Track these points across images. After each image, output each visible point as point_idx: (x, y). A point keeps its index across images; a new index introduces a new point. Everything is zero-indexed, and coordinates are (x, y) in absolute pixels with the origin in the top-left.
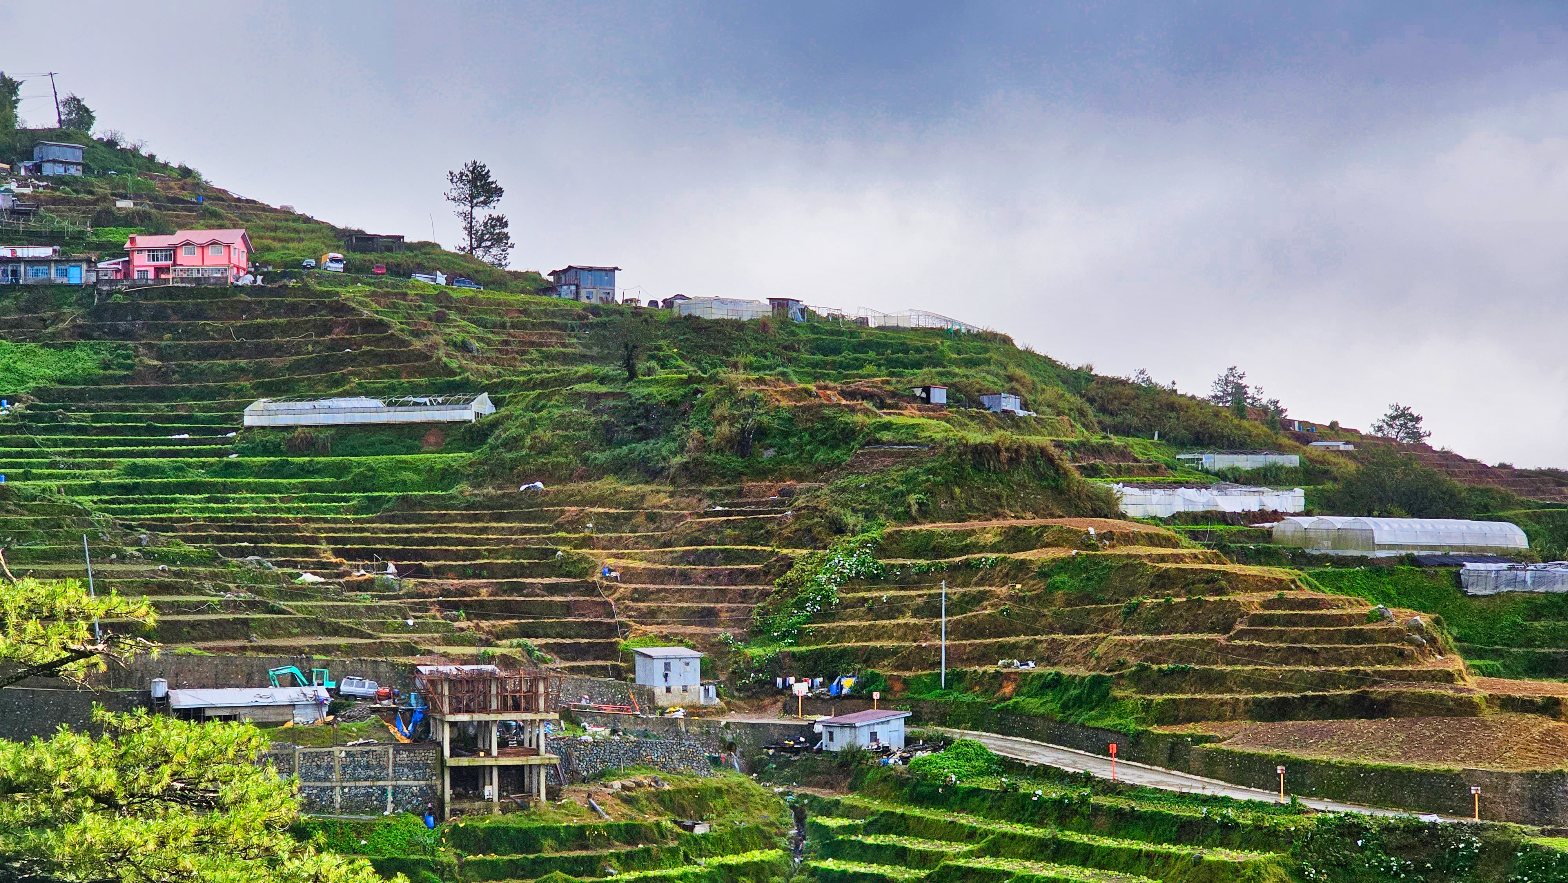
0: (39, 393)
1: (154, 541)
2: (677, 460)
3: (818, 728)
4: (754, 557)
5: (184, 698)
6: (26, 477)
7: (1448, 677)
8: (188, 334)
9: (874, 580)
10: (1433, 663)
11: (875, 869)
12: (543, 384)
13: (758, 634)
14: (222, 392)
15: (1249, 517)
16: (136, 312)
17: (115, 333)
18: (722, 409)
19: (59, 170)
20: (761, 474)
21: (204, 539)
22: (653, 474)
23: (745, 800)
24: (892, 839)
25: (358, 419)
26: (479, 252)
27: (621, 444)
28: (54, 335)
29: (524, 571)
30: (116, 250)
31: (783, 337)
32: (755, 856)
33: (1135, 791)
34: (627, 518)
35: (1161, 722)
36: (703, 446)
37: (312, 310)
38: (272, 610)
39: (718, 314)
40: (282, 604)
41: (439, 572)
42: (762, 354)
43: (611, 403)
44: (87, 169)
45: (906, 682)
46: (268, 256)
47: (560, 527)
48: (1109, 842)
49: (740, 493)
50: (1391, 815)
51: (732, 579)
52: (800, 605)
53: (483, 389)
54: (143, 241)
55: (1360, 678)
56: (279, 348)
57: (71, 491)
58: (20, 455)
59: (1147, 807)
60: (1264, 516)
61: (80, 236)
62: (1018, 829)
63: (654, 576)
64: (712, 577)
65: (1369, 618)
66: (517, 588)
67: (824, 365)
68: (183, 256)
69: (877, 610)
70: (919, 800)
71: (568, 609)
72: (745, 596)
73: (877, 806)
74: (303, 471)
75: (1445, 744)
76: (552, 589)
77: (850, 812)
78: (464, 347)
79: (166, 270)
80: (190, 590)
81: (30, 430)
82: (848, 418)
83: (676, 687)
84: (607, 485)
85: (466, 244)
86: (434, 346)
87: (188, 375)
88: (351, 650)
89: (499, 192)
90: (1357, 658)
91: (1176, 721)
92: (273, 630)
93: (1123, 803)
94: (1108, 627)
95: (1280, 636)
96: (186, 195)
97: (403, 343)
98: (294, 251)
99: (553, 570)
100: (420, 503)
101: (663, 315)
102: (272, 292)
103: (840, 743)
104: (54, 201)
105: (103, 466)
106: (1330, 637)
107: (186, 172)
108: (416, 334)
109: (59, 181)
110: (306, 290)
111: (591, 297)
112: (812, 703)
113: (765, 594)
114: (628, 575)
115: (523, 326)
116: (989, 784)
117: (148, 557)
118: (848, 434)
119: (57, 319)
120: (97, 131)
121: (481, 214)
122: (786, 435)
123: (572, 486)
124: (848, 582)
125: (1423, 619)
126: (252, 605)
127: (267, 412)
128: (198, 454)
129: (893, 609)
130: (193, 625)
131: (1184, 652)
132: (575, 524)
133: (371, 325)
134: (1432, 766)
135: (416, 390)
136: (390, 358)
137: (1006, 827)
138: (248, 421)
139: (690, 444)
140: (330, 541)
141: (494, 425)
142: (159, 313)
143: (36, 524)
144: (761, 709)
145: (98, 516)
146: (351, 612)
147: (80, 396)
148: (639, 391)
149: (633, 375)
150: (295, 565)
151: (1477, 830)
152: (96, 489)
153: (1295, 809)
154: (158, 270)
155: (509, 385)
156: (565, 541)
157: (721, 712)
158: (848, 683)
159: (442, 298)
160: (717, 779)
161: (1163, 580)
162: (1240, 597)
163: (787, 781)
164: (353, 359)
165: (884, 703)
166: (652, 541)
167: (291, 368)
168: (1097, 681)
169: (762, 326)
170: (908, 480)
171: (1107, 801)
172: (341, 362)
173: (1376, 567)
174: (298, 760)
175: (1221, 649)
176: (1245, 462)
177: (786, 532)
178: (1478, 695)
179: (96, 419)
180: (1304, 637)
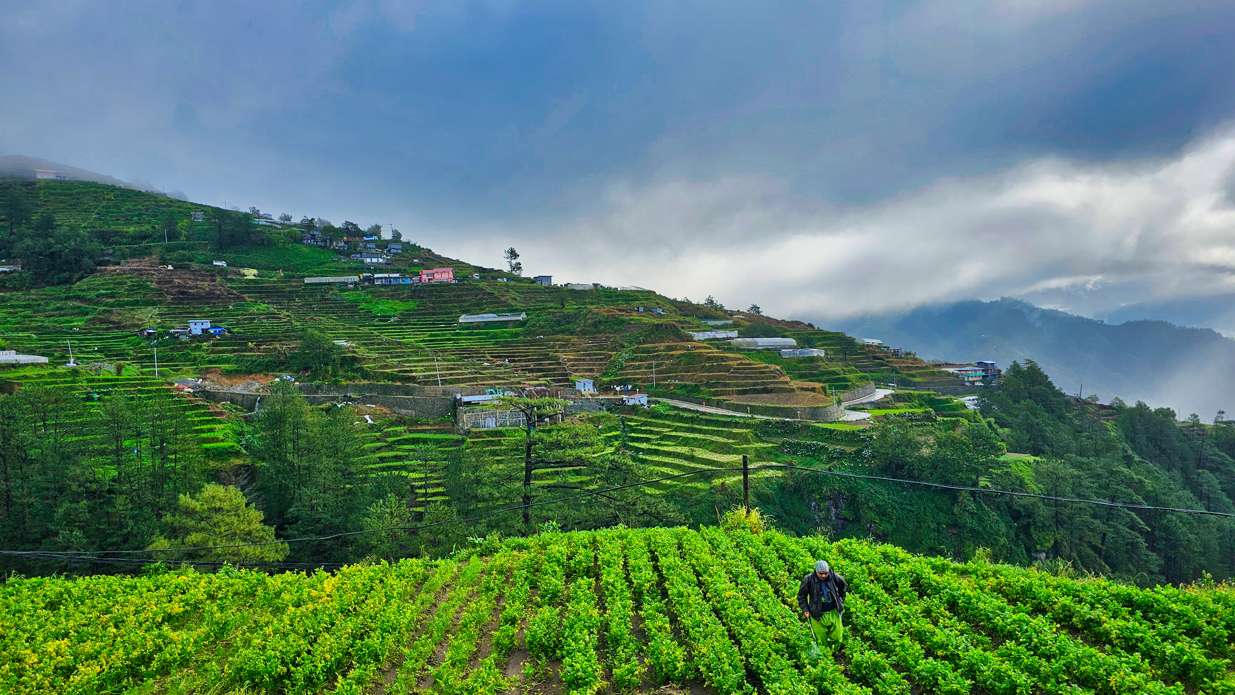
0: (401, 314)
1: (443, 355)
2: (578, 329)
3: (624, 399)
4: (601, 354)
5: (466, 399)
6: (404, 338)
7: (787, 383)
8: (440, 297)
9: (633, 360)
10: (782, 379)
11: (645, 436)
12: (539, 309)
13: (605, 375)
14: (451, 313)
15: (724, 339)
16: (425, 291)
17: (419, 297)
18: (589, 316)
19: (395, 251)
20: (600, 333)
21: (455, 354)
22: (572, 334)
23: (609, 419)
24: (648, 428)
25: (490, 320)
26: (514, 272)
27: (563, 325)
28: (403, 298)
29: (541, 360)
30: (417, 274)
31: (597, 294)
32: (614, 433)
33: (711, 414)
34: (567, 345)
35: (714, 396)
36: (585, 326)
37: (473, 290)
38: (481, 374)
39: (581, 288)
40: (483, 372)
41: (519, 361)
42: (592, 299)
43: (559, 314)
44: (403, 250)
45: (645, 386)
46: (458, 275)
47: (549, 348)
48: (706, 428)
49: (595, 338)
50: (777, 419)
51: (596, 360)
52: (615, 367)
53: (522, 311)
54: (424, 272)
55: (764, 383)
56: (465, 300)
57: (417, 342)
58: (401, 332)
59: (715, 418)
60: (728, 338)
61: (405, 270)
62: (681, 424)
63: (576, 360)
64: (591, 360)
65: (765, 368)
66: (540, 364)
67: (608, 301)
68: (436, 275)
69: (635, 368)
70: (653, 417)
71: (555, 369)
72: (600, 365)
73: (643, 419)
74: (477, 334)
75: (788, 400)
76: (550, 364)
77: (636, 421)
78: (515, 299)
79: (432, 279)
80: (459, 369)
81: (401, 325)
82: (622, 318)
83: (587, 390)
84: (560, 336)
85: (510, 270)
86: (508, 299)
87: (441, 308)
88: (505, 384)
89: (518, 256)
90: (763, 378)
91: (718, 395)
92: (483, 379)
93: (709, 418)
94: (696, 371)
95: (742, 373)
96: (430, 257)
97: (499, 298)
98: (465, 273)
99: (549, 359)
100: (510, 342)
101: (565, 289)
102: (461, 285)
103: (631, 403)
104: (396, 260)
105: (423, 334)
106: (755, 373)
107: (430, 250)
108: (502, 296)
109: (396, 254)
110: (470, 284)
111: (545, 284)
112: (621, 392)
113: (606, 364)
114: (569, 360)
115: (529, 293)
116: (672, 413)
117: (444, 360)
118: (622, 322)
119: (403, 294)
120: (403, 239)
121: (514, 262)
122: (606, 322)
123: (550, 337)
124: (626, 361)
125: (778, 367)
126: (476, 373)
127: (465, 318)
128: (448, 330)
129: (639, 367)
130: (463, 379)
131: (718, 378)
132: (553, 347)
133: (489, 294)
134: (786, 406)
135: (504, 311)
136: (496, 303)
137: (678, 424)
138: (460, 321)
139: (582, 325)
140: (489, 353)
141: (527, 321)
142: (431, 291)
143: (412, 352)
144: (607, 394)
145: (427, 349)
146: (501, 373)
147: (412, 315)
148: (565, 311)
149: (563, 307)
150: (481, 360)
151: (799, 422)
152: (423, 341)
153: (752, 418)
154: (429, 279)
155: (529, 310)
156: (551, 351)
157: (598, 395)
158: (630, 387)
159: (506, 285)
160: (601, 414)
161: (709, 359)
162: (731, 363)
163: (618, 413)
164: (486, 303)
165: (640, 392)
166: (574, 351)
167: (469, 306)
168: (696, 386)
169: (591, 291)
170: (640, 333)
171: (704, 417)
172: (483, 304)
173: (758, 351)
174: (498, 414)
175: (727, 377)
176: (719, 323)
177: (609, 348)
178: (795, 387)
179: (418, 321)
180: (749, 373)
